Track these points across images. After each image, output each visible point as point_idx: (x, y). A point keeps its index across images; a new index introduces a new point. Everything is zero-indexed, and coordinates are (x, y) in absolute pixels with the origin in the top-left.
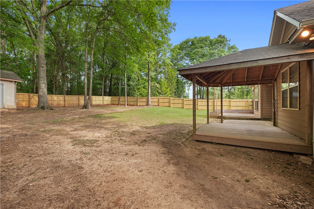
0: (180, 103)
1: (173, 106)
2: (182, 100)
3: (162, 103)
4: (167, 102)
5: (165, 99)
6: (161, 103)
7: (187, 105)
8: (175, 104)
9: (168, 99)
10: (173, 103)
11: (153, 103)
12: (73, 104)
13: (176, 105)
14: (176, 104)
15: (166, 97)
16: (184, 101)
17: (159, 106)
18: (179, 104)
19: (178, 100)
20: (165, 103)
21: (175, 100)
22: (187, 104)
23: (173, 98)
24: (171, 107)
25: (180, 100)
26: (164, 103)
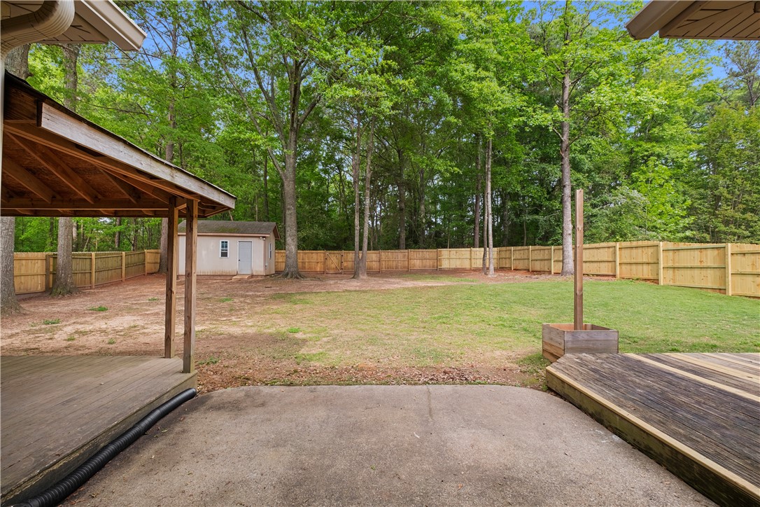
0: (709, 264)
1: (674, 280)
2: (716, 252)
3: (628, 267)
4: (645, 260)
5: (640, 250)
6: (624, 267)
7: (750, 278)
8: (681, 272)
9: (651, 250)
10: (670, 264)
11: (595, 264)
12: (397, 268)
13: (684, 278)
14: (689, 272)
15: (640, 243)
16: (725, 255)
17: (614, 276)
18: (704, 272)
19: (697, 252)
20: (640, 267)
21: (682, 253)
22: (749, 270)
23: (670, 245)
24: (662, 283)
25: (709, 252)
26: (634, 267)
